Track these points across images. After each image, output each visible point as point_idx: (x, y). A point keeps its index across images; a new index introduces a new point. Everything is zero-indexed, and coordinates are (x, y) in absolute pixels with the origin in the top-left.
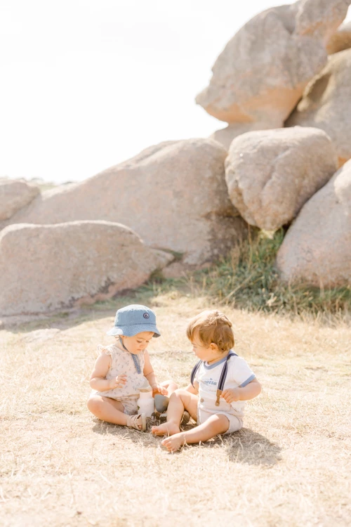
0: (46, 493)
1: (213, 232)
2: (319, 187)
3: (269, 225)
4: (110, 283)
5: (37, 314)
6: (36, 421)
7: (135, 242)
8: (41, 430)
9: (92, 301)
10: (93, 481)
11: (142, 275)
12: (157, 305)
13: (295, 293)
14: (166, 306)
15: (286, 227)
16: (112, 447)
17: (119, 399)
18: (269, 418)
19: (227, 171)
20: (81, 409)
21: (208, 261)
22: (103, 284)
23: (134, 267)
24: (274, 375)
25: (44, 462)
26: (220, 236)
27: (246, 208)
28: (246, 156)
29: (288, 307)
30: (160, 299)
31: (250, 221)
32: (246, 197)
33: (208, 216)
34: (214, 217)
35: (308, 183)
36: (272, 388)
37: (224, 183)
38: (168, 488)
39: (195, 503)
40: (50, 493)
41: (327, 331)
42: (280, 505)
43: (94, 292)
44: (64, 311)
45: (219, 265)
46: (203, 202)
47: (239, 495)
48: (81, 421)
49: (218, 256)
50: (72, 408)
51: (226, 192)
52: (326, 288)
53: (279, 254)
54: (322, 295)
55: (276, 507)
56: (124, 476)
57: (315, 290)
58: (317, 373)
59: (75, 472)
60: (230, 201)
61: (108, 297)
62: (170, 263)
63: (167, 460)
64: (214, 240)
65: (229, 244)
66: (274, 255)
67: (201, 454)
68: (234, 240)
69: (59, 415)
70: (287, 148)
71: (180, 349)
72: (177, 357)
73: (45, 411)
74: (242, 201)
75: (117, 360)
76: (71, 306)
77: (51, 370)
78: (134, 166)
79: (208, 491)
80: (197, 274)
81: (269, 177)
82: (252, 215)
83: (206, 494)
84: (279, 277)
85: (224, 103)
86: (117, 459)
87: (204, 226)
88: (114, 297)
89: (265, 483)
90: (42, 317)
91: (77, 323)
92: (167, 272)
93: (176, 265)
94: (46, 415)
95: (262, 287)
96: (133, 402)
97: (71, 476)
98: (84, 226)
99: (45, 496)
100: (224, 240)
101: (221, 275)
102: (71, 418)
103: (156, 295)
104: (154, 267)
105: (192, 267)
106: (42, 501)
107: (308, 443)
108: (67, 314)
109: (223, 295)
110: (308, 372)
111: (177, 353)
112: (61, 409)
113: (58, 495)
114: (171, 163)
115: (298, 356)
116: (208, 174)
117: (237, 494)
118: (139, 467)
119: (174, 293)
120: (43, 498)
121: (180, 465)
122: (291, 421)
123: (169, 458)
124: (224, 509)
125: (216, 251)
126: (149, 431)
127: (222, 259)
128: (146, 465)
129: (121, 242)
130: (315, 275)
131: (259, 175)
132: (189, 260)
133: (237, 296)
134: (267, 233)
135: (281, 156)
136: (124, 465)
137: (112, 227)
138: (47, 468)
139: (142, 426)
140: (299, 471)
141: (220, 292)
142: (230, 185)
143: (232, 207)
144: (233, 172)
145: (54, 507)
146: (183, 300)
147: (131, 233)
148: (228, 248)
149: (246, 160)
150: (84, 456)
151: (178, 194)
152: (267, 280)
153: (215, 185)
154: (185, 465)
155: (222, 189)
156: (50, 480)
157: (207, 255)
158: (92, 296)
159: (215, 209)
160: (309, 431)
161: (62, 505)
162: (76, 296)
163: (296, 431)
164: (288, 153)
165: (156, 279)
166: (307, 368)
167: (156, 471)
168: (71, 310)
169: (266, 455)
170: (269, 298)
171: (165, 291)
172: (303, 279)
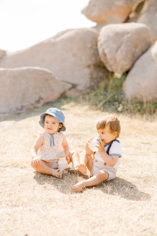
0: (7, 219)
1: (91, 74)
2: (143, 53)
3: (119, 71)
4: (40, 98)
5: (4, 113)
6: (2, 172)
7: (53, 78)
8: (5, 178)
9: (32, 107)
10: (34, 211)
11: (57, 94)
12: (64, 109)
13: (132, 104)
14: (69, 110)
15: (127, 73)
16: (44, 188)
17: (48, 161)
18: (127, 171)
19: (99, 44)
20: (27, 165)
21: (89, 88)
22: (37, 99)
23: (53, 90)
24: (125, 147)
25: (6, 198)
26: (95, 76)
27: (108, 62)
28: (108, 37)
29: (129, 111)
30: (65, 106)
31: (110, 69)
32: (108, 57)
33: (89, 66)
34: (92, 67)
35: (138, 51)
36: (126, 154)
37: (97, 50)
38: (78, 217)
39: (94, 227)
40: (9, 220)
41: (148, 124)
42: (145, 230)
43: (33, 102)
44: (18, 112)
45: (94, 90)
46: (86, 59)
47: (119, 222)
48: (27, 172)
49: (93, 86)
50: (22, 165)
51: (98, 54)
52: (147, 102)
53: (124, 85)
54: (145, 106)
55: (143, 231)
56: (52, 208)
57: (141, 103)
58: (147, 146)
59: (24, 205)
60: (100, 59)
61: (40, 105)
62: (70, 89)
63: (75, 197)
64: (92, 78)
65: (99, 80)
66: (121, 86)
67: (94, 194)
68: (101, 78)
69: (15, 169)
70: (128, 33)
71: (77, 133)
72: (76, 137)
73: (8, 166)
74: (106, 59)
75: (47, 140)
76: (21, 109)
77: (11, 143)
78: (53, 41)
79: (101, 219)
80: (83, 95)
81: (119, 47)
82: (111, 66)
83: (100, 221)
84: (124, 96)
85: (95, 14)
86: (48, 197)
87: (87, 71)
88: (43, 105)
89: (133, 214)
90: (7, 115)
91: (24, 118)
92: (69, 93)
93: (73, 90)
94: (8, 169)
95: (115, 101)
96: (55, 164)
97: (21, 208)
98: (28, 70)
99: (6, 222)
100: (96, 78)
101: (96, 95)
102: (21, 171)
103: (63, 105)
104: (62, 91)
105: (81, 91)
106: (4, 225)
107: (151, 187)
108: (19, 114)
109: (96, 105)
110: (142, 145)
111: (76, 135)
112: (16, 165)
113: (14, 221)
114: (71, 40)
115: (136, 136)
116: (89, 45)
117: (118, 221)
118: (60, 202)
119: (72, 103)
120: (5, 223)
121: (83, 201)
122: (140, 173)
123: (76, 196)
124: (112, 232)
125: (93, 84)
126: (64, 179)
127: (95, 87)
128: (64, 201)
129: (46, 78)
130: (141, 96)
131: (115, 46)
132: (79, 88)
133: (103, 105)
134: (118, 75)
135: (126, 37)
136: (51, 200)
137: (42, 71)
138: (8, 202)
139: (59, 176)
140: (150, 206)
141: (95, 103)
142: (100, 51)
143: (101, 62)
144: (101, 45)
145: (11, 231)
146: (77, 107)
147: (51, 74)
148: (99, 82)
149: (109, 38)
150: (29, 194)
151: (74, 55)
152: (118, 98)
153: (92, 51)
154: (86, 201)
155: (96, 53)
156: (9, 210)
157: (88, 85)
158: (32, 105)
159: (93, 63)
160: (150, 180)
161: (17, 229)
162: (24, 104)
163: (144, 179)
164: (129, 35)
165: (63, 97)
166: (142, 143)
167: (70, 205)
168: (21, 111)
169: (130, 194)
170: (119, 107)
171: (68, 103)
172: (136, 98)
